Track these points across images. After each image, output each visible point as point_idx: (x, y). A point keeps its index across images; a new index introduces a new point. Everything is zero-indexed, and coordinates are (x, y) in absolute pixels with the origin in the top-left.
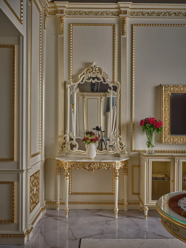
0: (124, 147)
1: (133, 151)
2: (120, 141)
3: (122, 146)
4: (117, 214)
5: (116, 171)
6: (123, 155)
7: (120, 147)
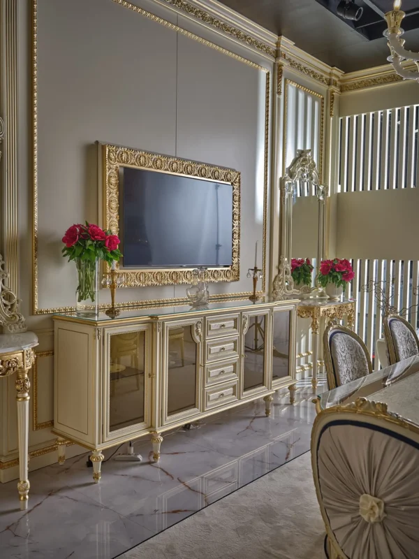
0: (16, 305)
1: (37, 312)
2: (4, 287)
3: (9, 301)
4: (27, 497)
5: (23, 376)
6: (13, 328)
7: (5, 305)
